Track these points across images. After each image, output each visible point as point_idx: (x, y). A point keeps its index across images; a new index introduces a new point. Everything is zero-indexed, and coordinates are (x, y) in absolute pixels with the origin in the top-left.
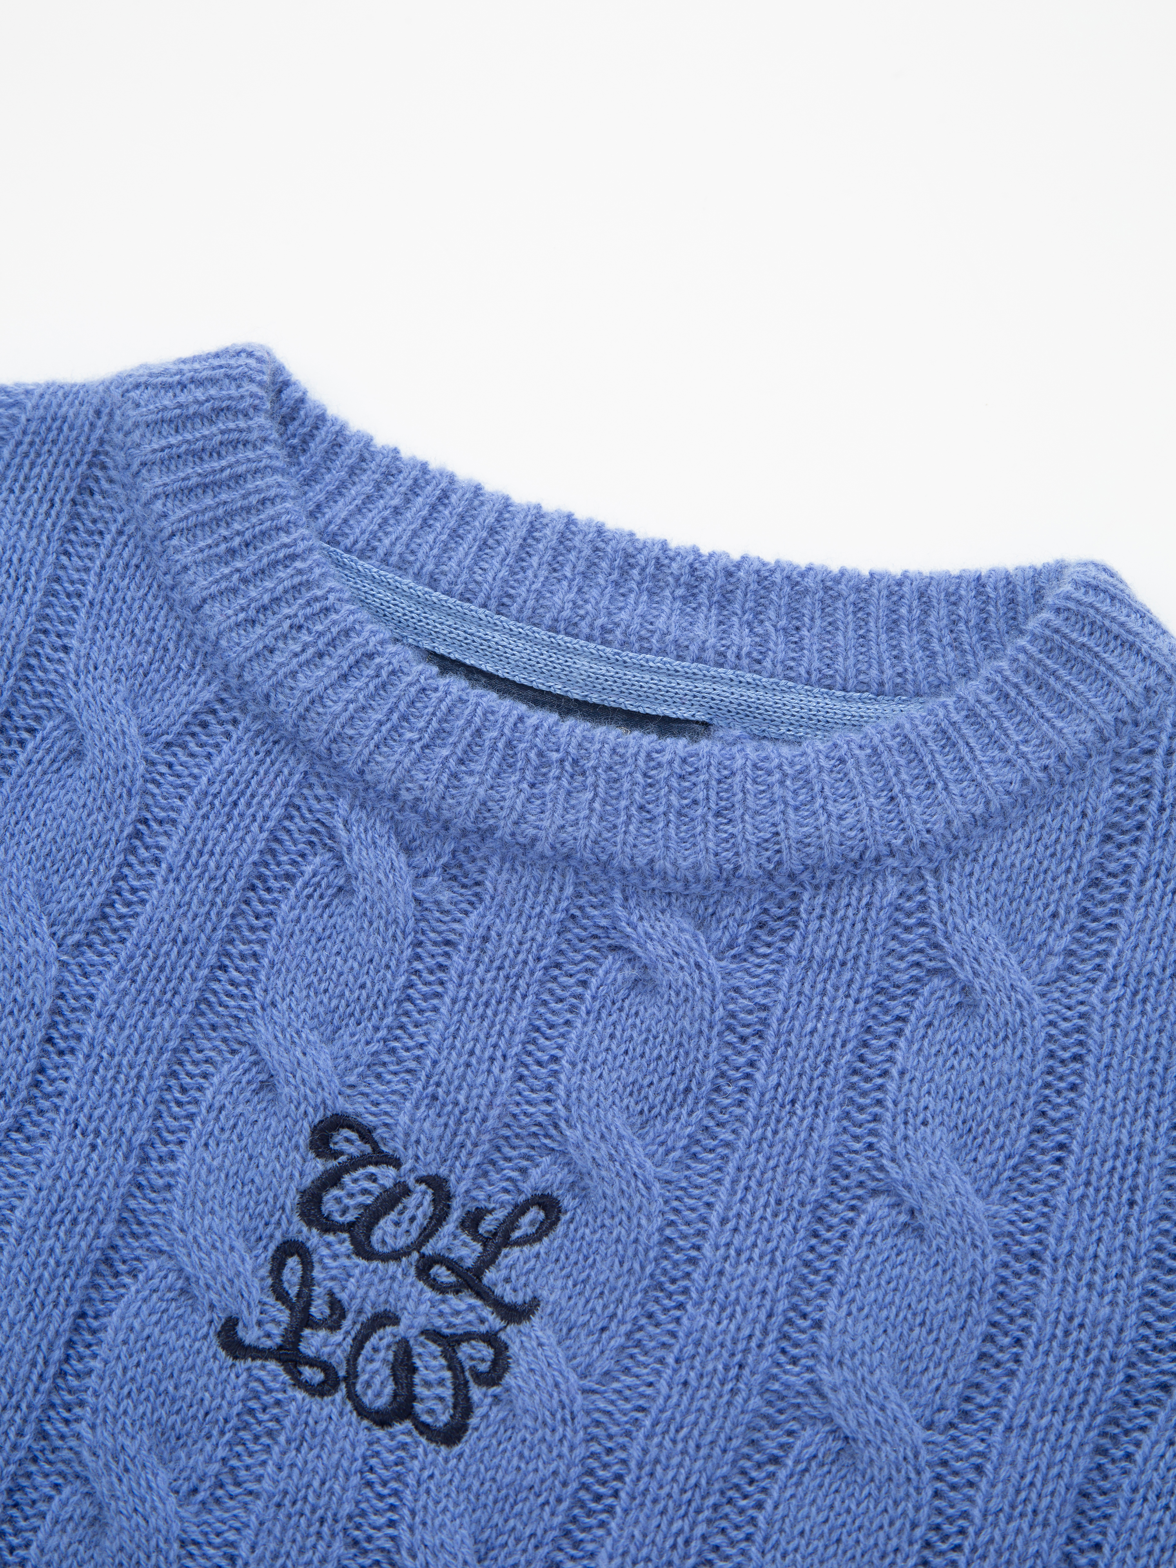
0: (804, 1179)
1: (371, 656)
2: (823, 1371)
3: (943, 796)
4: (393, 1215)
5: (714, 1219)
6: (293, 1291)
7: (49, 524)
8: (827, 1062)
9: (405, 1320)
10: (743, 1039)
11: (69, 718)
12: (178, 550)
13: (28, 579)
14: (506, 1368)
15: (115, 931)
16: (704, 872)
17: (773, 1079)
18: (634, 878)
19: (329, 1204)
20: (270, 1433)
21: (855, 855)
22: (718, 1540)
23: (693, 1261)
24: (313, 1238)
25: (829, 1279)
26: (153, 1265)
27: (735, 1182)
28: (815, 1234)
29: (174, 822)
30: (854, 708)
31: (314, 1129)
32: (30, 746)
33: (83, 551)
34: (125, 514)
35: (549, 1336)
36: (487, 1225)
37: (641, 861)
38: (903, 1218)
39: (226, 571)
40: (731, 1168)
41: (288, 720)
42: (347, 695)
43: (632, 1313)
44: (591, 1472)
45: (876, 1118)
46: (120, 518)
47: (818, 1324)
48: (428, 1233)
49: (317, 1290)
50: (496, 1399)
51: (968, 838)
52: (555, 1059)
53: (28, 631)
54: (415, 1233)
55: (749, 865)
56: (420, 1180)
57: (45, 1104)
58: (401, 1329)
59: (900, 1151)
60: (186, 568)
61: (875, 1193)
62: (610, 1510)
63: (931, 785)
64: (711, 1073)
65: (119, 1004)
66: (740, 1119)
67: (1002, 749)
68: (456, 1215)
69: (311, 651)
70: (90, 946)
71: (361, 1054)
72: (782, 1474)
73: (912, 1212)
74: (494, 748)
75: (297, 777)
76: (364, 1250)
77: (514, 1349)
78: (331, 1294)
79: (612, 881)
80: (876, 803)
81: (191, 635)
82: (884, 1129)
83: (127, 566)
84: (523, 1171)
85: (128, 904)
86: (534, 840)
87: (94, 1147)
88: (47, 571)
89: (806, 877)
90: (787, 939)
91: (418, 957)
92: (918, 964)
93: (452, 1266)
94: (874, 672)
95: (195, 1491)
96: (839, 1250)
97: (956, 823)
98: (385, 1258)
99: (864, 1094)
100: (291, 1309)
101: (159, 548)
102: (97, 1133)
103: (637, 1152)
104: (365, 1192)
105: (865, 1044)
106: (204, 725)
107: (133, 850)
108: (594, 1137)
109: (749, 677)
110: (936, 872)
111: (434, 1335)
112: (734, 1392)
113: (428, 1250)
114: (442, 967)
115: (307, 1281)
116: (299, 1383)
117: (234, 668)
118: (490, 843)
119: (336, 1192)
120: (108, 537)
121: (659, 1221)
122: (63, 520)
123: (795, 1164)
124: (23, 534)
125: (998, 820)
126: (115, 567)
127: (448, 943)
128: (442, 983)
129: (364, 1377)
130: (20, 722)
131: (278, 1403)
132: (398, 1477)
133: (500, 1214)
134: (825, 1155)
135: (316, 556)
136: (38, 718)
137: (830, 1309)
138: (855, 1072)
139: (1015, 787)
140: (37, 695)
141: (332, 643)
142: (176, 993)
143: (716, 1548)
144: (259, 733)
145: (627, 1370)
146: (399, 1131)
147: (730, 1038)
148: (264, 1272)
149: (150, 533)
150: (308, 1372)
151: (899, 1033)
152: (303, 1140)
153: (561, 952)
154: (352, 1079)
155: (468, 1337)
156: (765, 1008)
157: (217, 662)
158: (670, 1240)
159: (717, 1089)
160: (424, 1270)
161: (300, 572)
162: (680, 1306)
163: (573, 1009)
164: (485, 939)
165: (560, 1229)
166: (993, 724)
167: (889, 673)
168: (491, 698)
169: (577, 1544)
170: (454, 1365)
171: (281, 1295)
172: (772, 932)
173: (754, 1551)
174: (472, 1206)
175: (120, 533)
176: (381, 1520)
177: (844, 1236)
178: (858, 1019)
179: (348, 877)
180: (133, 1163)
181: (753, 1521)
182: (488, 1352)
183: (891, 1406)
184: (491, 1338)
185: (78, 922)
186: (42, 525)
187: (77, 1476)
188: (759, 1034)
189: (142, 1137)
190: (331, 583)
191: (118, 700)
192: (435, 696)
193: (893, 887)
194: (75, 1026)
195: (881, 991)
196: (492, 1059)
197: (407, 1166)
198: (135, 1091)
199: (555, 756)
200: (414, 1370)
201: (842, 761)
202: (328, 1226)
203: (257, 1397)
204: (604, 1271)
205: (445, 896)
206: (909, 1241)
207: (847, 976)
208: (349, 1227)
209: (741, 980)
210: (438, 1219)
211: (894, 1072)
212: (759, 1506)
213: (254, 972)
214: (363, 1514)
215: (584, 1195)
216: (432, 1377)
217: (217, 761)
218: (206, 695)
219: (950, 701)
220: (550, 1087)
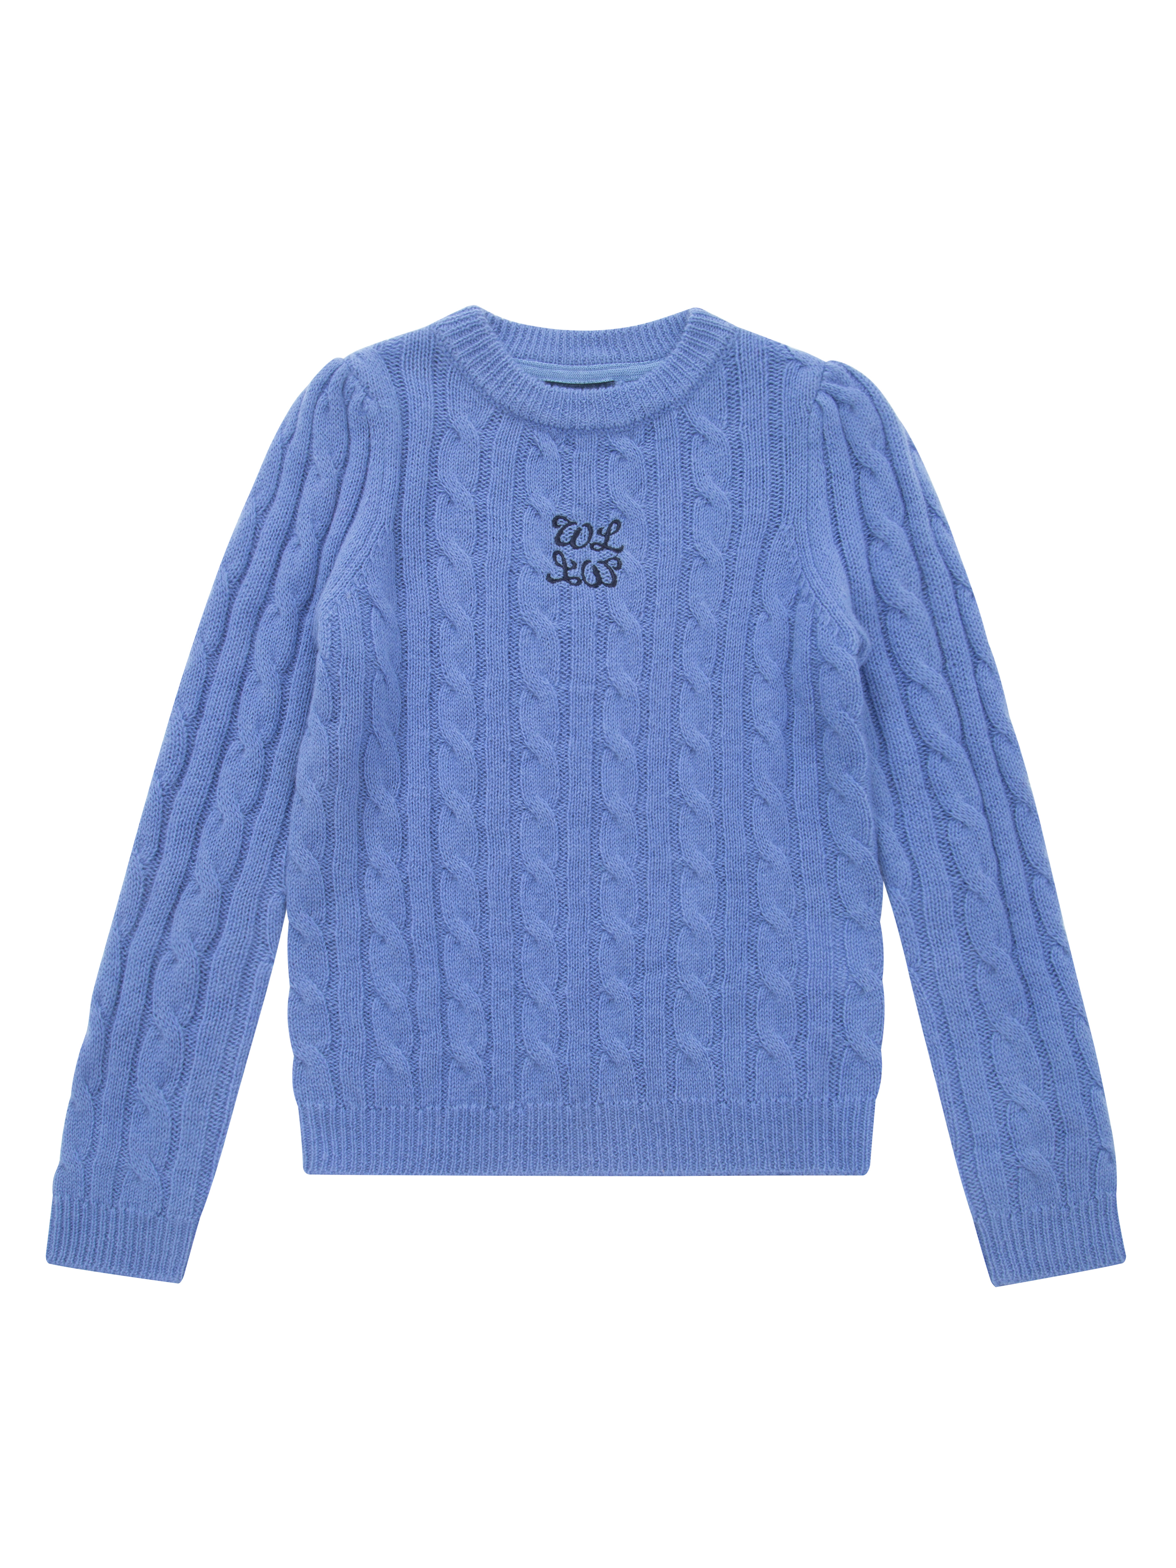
0: (678, 498)
1: (534, 387)
2: (696, 545)
3: (679, 384)
4: (579, 536)
5: (659, 514)
6: (561, 563)
8: (674, 466)
9: (592, 561)
10: (651, 466)
11: (453, 429)
14: (621, 565)
15: (485, 485)
16: (628, 423)
17: (662, 475)
18: (611, 430)
19: (562, 539)
20: (569, 598)
21: (663, 407)
22: (680, 591)
23: (656, 526)
24: (561, 549)
25: (691, 522)
26: (524, 568)
27: (660, 504)
28: (685, 512)
29: (491, 450)
30: (647, 366)
31: (553, 522)
32: (443, 440)
33: (441, 381)
34: (451, 366)
35: (629, 554)
36: (604, 532)
37: (612, 425)
38: (705, 501)
40: (658, 500)
41: (516, 412)
42: (531, 400)
43: (646, 543)
44: (648, 583)
45: (691, 478)
46: (450, 368)
47: (691, 534)
48: (590, 538)
49: (567, 561)
50: (621, 573)
51: (690, 394)
52: (606, 485)
53: (432, 408)
54: (587, 539)
56: (583, 526)
57: (482, 536)
58: (592, 563)
59: (700, 484)
60: (476, 376)
61: (696, 497)
62: (655, 591)
63: (675, 382)
64: (646, 478)
65: (494, 504)
66: (656, 488)
67: (690, 366)
68: (595, 532)
69: (519, 390)
70: (479, 491)
71: (557, 499)
72: (691, 572)
73: (707, 499)
74: (570, 404)
75: (521, 428)
76: (575, 547)
77: (622, 559)
78: (571, 560)
79: (606, 433)
80: (663, 391)
81: (483, 396)
82: (694, 480)
83: (457, 382)
84: (608, 516)
85: (486, 477)
86: (585, 427)
87: (500, 542)
88: (431, 390)
89: (652, 417)
90: (654, 436)
91: (564, 468)
92: (688, 433)
93: (599, 544)
94: (649, 354)
95: (555, 618)
96: (691, 514)
97: (685, 390)
98: (581, 547)
99: (686, 472)
100: (562, 567)
101: (465, 374)
102: (499, 539)
103: (635, 503)
104: (570, 533)
105: (682, 459)
106: (493, 421)
107: (482, 462)
108: (623, 502)
109: (620, 365)
110: (685, 406)
111: (600, 562)
112: (676, 555)
113: (591, 542)
114: (570, 469)
115: (564, 560)
116: (571, 584)
117: (498, 402)
118: (574, 431)
119: (563, 535)
120: (447, 375)
121: (645, 518)
122: (431, 373)
123: (674, 495)
124: (420, 381)
125: (696, 387)
126: (453, 383)
127: (570, 462)
128: (571, 474)
129: (587, 578)
130: (438, 434)
131: (568, 591)
132: (604, 598)
133: (606, 528)
134: (681, 491)
135: (513, 362)
136: (443, 432)
137: (693, 529)
138: (682, 467)
139: (697, 376)
140: (440, 425)
141: (524, 386)
142: (507, 497)
143: (681, 594)
144: (508, 419)
145: (649, 557)
146: (574, 515)
147: (648, 467)
149: (461, 370)
150: (573, 581)
151: (690, 454)
152: (551, 525)
153: (599, 456)
154: (557, 506)
155: (609, 560)
156: (654, 456)
157: (493, 401)
158: (649, 523)
159: (648, 481)
160: (592, 547)
162: (657, 538)
163: (606, 471)
164: (579, 458)
165: (622, 527)
166: (685, 360)
167: (652, 353)
168: (565, 389)
169: (650, 601)
170: (608, 568)
171: (559, 565)
172: (649, 435)
173: (689, 592)
174: (598, 528)
175: (452, 372)
176: (604, 610)
177: (692, 510)
178: (678, 452)
179: (541, 452)
180: (511, 544)
181: (687, 585)
182: (616, 562)
183: (713, 549)
184: (615, 559)
185: (474, 485)
186: (424, 377)
187: (524, 624)
188: (655, 464)
189: (511, 537)
191: (466, 420)
192: (551, 394)
193: (675, 413)
194: (483, 513)
195: (682, 443)
196: (591, 490)
198: (506, 525)
199: (584, 401)
200: (599, 572)
201: (650, 381)
202: (564, 544)
203: (562, 591)
204: (636, 534)
205: (566, 450)
206: (708, 507)
207: (672, 442)
208: (569, 543)
209: (646, 451)
210: (591, 534)
211: (692, 464)
212: (688, 581)
213: (525, 485)
214: (599, 609)
215: (625, 517)
216: (604, 572)
217: (499, 429)
218: (491, 412)
219: (671, 357)
220: (607, 493)
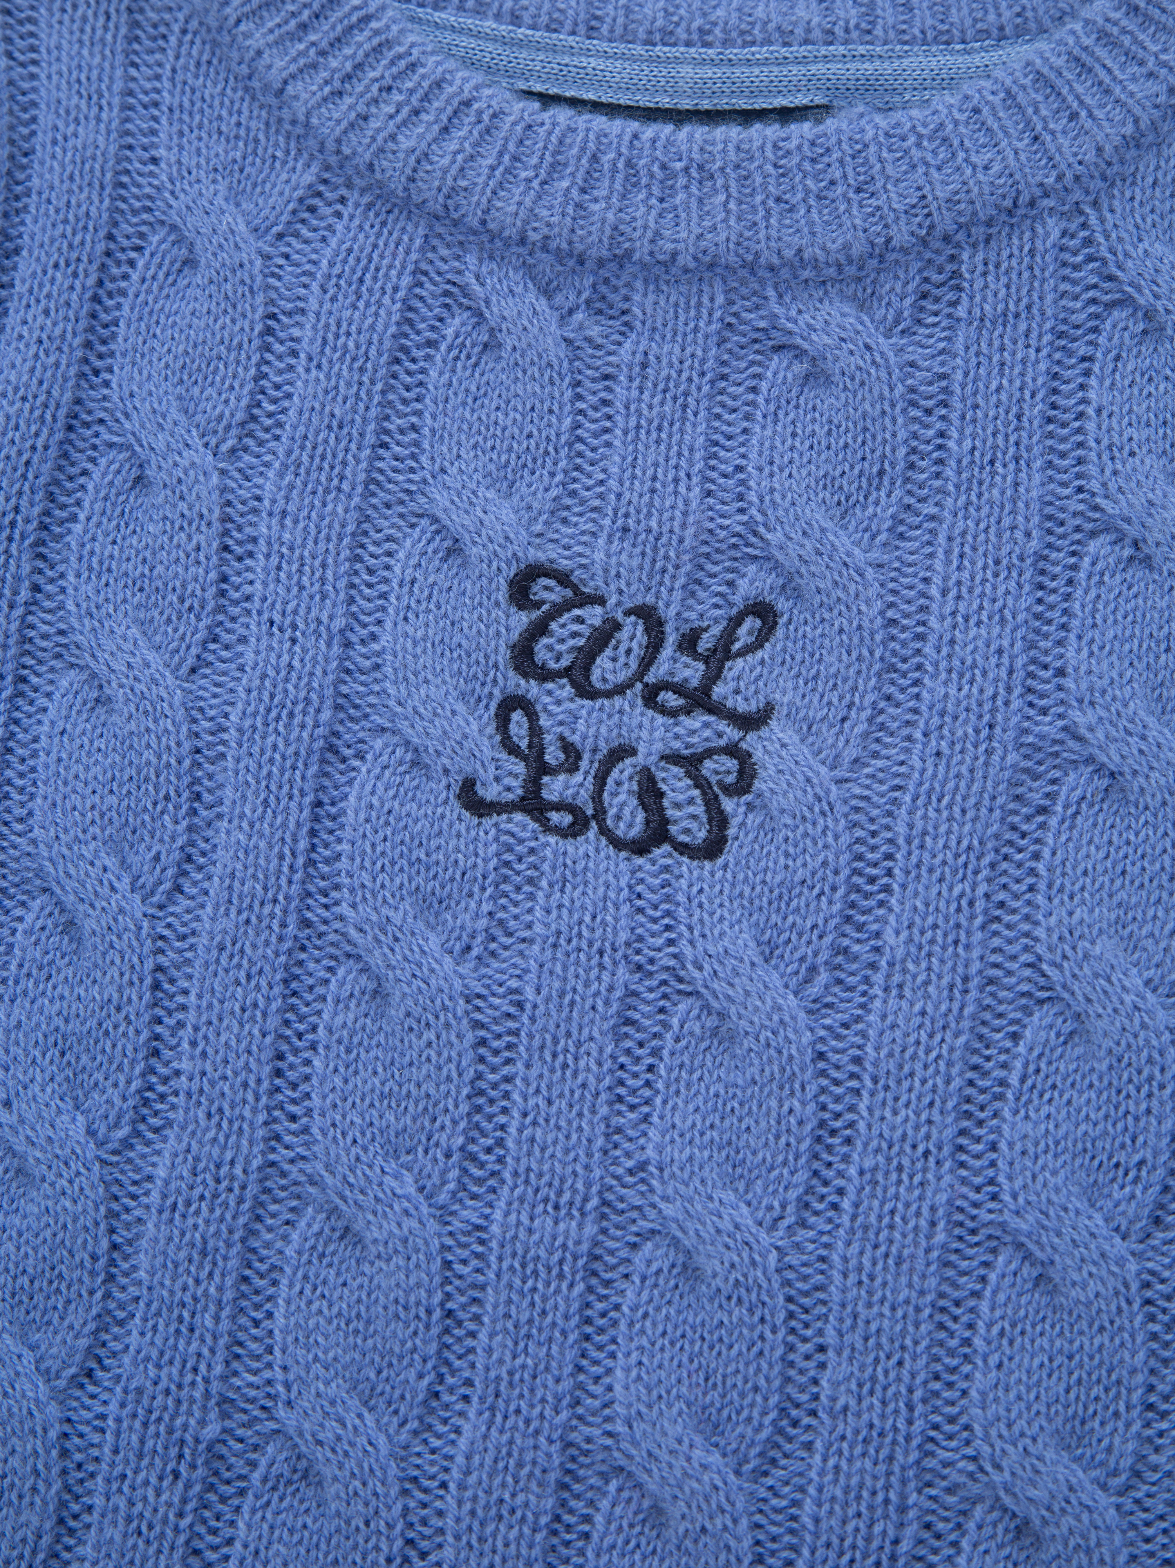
0: (1019, 535)
1: (468, 103)
2: (1076, 715)
3: (1089, 124)
4: (608, 652)
5: (934, 592)
6: (524, 744)
7: (109, 37)
8: (1019, 417)
9: (642, 749)
10: (928, 412)
11: (174, 228)
12: (247, 36)
13: (101, 96)
14: (754, 775)
15: (267, 430)
16: (855, 252)
17: (967, 444)
18: (785, 273)
19: (542, 653)
20: (530, 881)
21: (1008, 203)
22: (1001, 896)
23: (921, 637)
24: (532, 689)
25: (1064, 627)
26: (378, 743)
27: (948, 553)
28: (1041, 587)
29: (303, 311)
30: (977, 59)
31: (511, 584)
32: (140, 264)
33: (150, 59)
34: (186, 11)
35: (789, 736)
36: (705, 643)
37: (789, 253)
38: (1127, 552)
39: (301, 47)
40: (942, 539)
41: (397, 185)
42: (453, 146)
43: (870, 698)
44: (860, 857)
45: (1080, 461)
46: (181, 16)
47: (1061, 672)
48: (647, 663)
49: (548, 738)
50: (750, 807)
51: (1122, 162)
52: (739, 469)
53: (112, 149)
54: (634, 665)
55: (901, 234)
56: (628, 613)
57: (235, 611)
58: (640, 759)
59: (1112, 486)
60: (259, 53)
61: (1093, 534)
62: (887, 889)
63: (1074, 116)
64: (902, 451)
65: (287, 499)
66: (941, 491)
67: (1141, 63)
68: (671, 639)
69: (406, 110)
70: (246, 450)
71: (542, 501)
72: (1053, 822)
73: (1136, 544)
74: (614, 170)
75: (418, 242)
76: (586, 691)
77: (758, 755)
78: (562, 738)
79: (762, 282)
80: (1020, 145)
81: (280, 121)
82: (1093, 470)
83: (198, 64)
84: (730, 584)
85: (274, 401)
86: (674, 255)
87: (294, 641)
88: (118, 86)
89: (960, 237)
90: (954, 304)
91: (579, 397)
92: (1094, 301)
93: (678, 689)
94: (992, 17)
95: (468, 948)
96: (1067, 597)
97: (1108, 148)
98: (608, 695)
99: (1064, 440)
100: (525, 758)
101: (228, 39)
102: (294, 627)
103: (843, 542)
104: (575, 635)
105: (1055, 391)
106: (312, 210)
107: (268, 348)
108: (797, 536)
109: (862, 49)
110: (1095, 204)
111: (673, 758)
112: (989, 752)
113: (650, 678)
114: (605, 402)
115: (535, 731)
116: (548, 829)
117: (330, 145)
118: (629, 269)
119: (545, 640)
120: (173, 40)
121: (879, 605)
122: (123, 31)
123: (1006, 522)
124: (85, 52)
125: (1151, 138)
126: (186, 68)
127: (606, 377)
128: (609, 417)
129: (612, 812)
130: (125, 243)
131: (532, 851)
132: (668, 899)
133: (716, 630)
134: (1035, 506)
135: (390, 13)
136: (142, 236)
137: (1071, 654)
138: (1050, 420)
139: (1162, 99)
140: (135, 212)
141: (426, 98)
142: (342, 478)
143: (1002, 904)
144: (370, 206)
145: (875, 755)
146: (598, 569)
147: (914, 413)
148: (490, 729)
149: (214, 24)
150: (555, 817)
151: (1087, 373)
152: (502, 596)
153: (724, 363)
154: (538, 528)
155: (709, 753)
156: (944, 376)
157: (312, 143)
158: (893, 622)
159: (912, 466)
160: (650, 697)
161: (377, 32)
162: (916, 683)
163: (748, 417)
164: (644, 366)
165: (780, 632)
166: (1127, 41)
167: (1007, 14)
168: (600, 122)
169: (860, 928)
170: (700, 783)
171: (513, 750)
172: (937, 300)
173: (1040, 899)
174: (686, 628)
175: (184, 32)
176: (659, 941)
177: (1070, 582)
178: (1043, 366)
179: (492, 330)
180: (336, 650)
181: (1032, 872)
182: (732, 764)
183: (1152, 734)
184: (732, 750)
185: (228, 428)
186: (102, 40)
187: (349, 956)
188: (944, 404)
189: (339, 623)
190: (411, 38)
191: (219, 201)
192: (542, 131)
193: (1053, 228)
194: (248, 530)
195: (1061, 335)
196: (676, 480)
197: (612, 601)
198: (323, 580)
199: (679, 165)
200: (661, 795)
201: (976, 111)
202: (545, 675)
203: (510, 849)
204: (833, 663)
205: (594, 332)
206: (1136, 573)
207: (1023, 327)
208: (566, 672)
209: (914, 353)
210: (654, 646)
211: (1090, 411)
212: (1036, 856)
213: (416, 444)
214: (640, 939)
215: (798, 595)
216: (681, 798)
217: (334, 242)
218: (309, 178)
219: (1078, 27)
220: (741, 497)
